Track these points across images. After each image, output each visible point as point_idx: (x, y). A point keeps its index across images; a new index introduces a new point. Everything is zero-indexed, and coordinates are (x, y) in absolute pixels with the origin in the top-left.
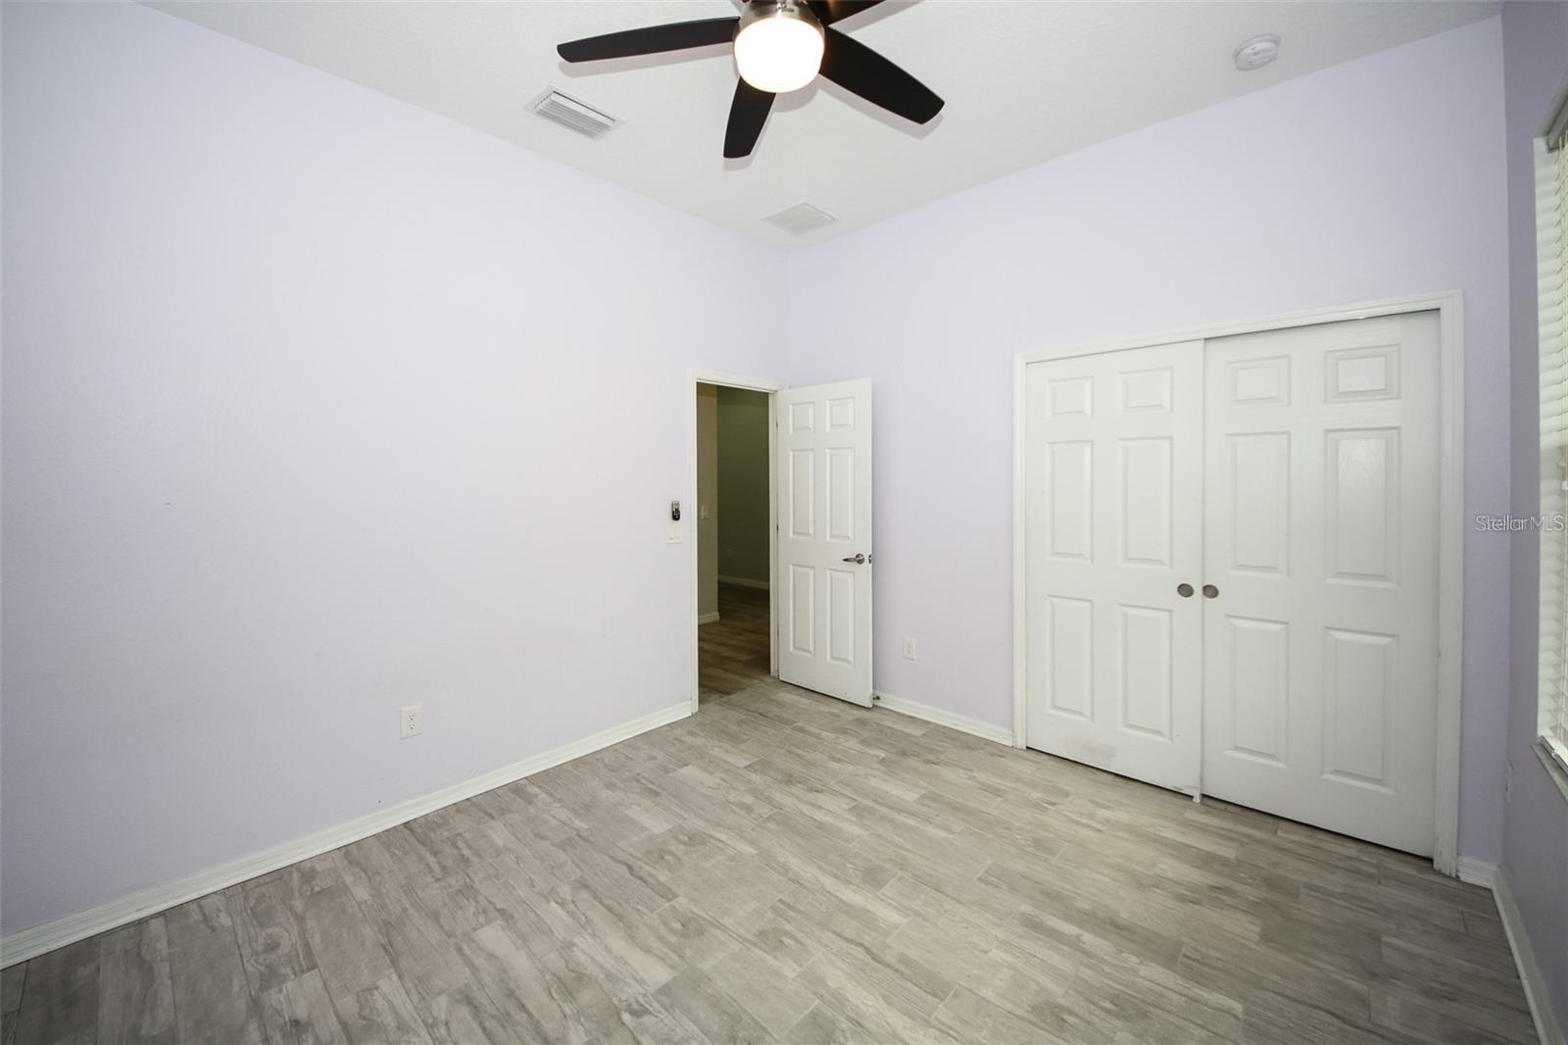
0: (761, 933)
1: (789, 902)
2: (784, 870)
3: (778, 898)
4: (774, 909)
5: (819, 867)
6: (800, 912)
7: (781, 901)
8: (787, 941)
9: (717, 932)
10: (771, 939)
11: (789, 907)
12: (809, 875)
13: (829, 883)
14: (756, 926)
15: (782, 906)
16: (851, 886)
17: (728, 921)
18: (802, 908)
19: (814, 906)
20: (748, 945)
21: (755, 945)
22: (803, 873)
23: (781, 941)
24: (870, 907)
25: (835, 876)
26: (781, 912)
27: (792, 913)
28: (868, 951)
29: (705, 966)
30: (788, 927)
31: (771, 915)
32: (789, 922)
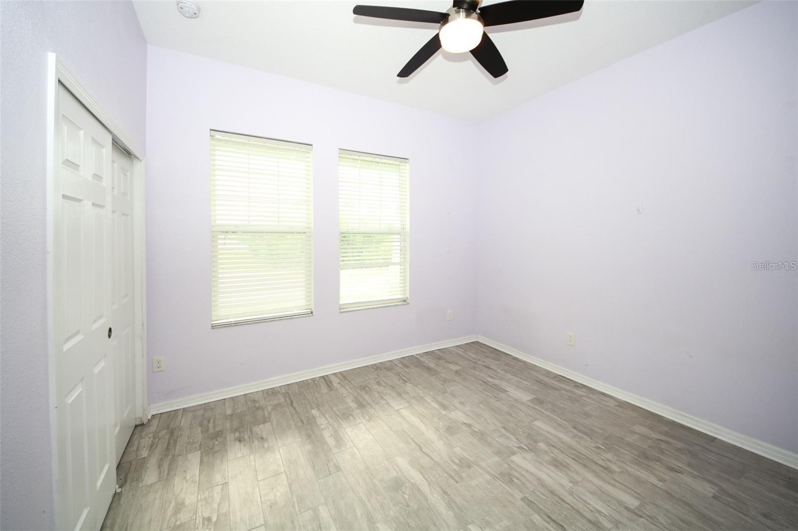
0: (470, 467)
1: (452, 481)
2: (451, 504)
3: (458, 484)
4: (461, 478)
5: (426, 500)
6: (447, 473)
7: (457, 482)
8: (457, 461)
9: (493, 473)
10: (465, 464)
11: (452, 478)
12: (435, 496)
13: (425, 488)
14: (472, 471)
15: (457, 479)
16: (412, 481)
17: (488, 477)
18: (446, 475)
19: (439, 474)
20: (476, 463)
21: (473, 462)
22: (439, 498)
23: (460, 462)
24: (409, 468)
25: (419, 490)
26: (458, 475)
27: (451, 473)
28: (421, 450)
29: (496, 459)
30: (455, 467)
31: (463, 475)
32: (455, 469)
